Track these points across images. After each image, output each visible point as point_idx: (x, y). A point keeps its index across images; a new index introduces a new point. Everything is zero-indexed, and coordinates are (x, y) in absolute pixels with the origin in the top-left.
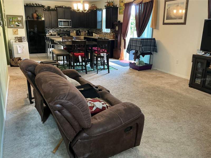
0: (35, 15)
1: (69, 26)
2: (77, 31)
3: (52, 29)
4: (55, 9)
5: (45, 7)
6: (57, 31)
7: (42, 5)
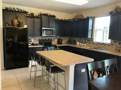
0: (16, 22)
1: (53, 34)
2: (59, 39)
3: (34, 38)
4: (40, 16)
5: (28, 13)
6: (39, 40)
7: (25, 10)
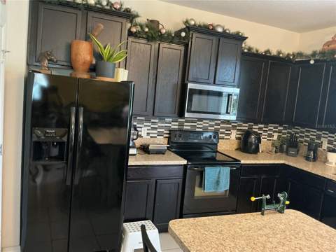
0: (83, 53)
2: (247, 134)
3: (149, 121)
4: (183, 34)
5: (138, 20)
6: (170, 131)
7: (124, 7)
